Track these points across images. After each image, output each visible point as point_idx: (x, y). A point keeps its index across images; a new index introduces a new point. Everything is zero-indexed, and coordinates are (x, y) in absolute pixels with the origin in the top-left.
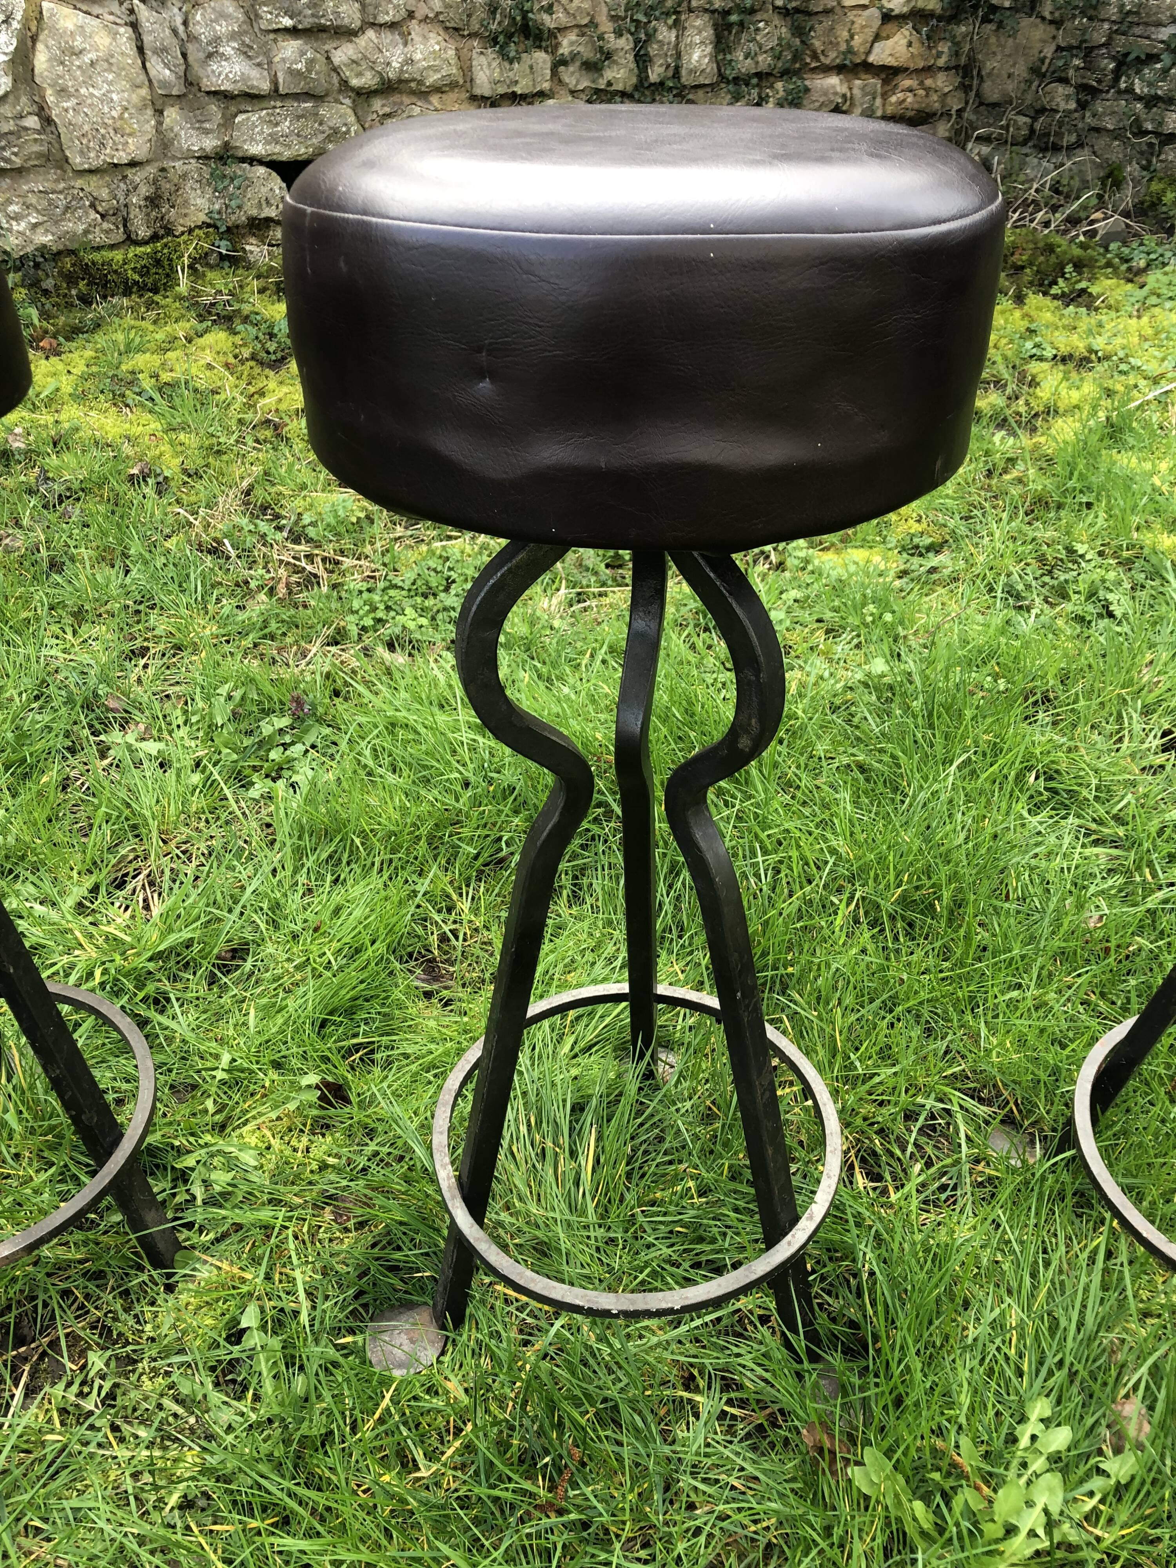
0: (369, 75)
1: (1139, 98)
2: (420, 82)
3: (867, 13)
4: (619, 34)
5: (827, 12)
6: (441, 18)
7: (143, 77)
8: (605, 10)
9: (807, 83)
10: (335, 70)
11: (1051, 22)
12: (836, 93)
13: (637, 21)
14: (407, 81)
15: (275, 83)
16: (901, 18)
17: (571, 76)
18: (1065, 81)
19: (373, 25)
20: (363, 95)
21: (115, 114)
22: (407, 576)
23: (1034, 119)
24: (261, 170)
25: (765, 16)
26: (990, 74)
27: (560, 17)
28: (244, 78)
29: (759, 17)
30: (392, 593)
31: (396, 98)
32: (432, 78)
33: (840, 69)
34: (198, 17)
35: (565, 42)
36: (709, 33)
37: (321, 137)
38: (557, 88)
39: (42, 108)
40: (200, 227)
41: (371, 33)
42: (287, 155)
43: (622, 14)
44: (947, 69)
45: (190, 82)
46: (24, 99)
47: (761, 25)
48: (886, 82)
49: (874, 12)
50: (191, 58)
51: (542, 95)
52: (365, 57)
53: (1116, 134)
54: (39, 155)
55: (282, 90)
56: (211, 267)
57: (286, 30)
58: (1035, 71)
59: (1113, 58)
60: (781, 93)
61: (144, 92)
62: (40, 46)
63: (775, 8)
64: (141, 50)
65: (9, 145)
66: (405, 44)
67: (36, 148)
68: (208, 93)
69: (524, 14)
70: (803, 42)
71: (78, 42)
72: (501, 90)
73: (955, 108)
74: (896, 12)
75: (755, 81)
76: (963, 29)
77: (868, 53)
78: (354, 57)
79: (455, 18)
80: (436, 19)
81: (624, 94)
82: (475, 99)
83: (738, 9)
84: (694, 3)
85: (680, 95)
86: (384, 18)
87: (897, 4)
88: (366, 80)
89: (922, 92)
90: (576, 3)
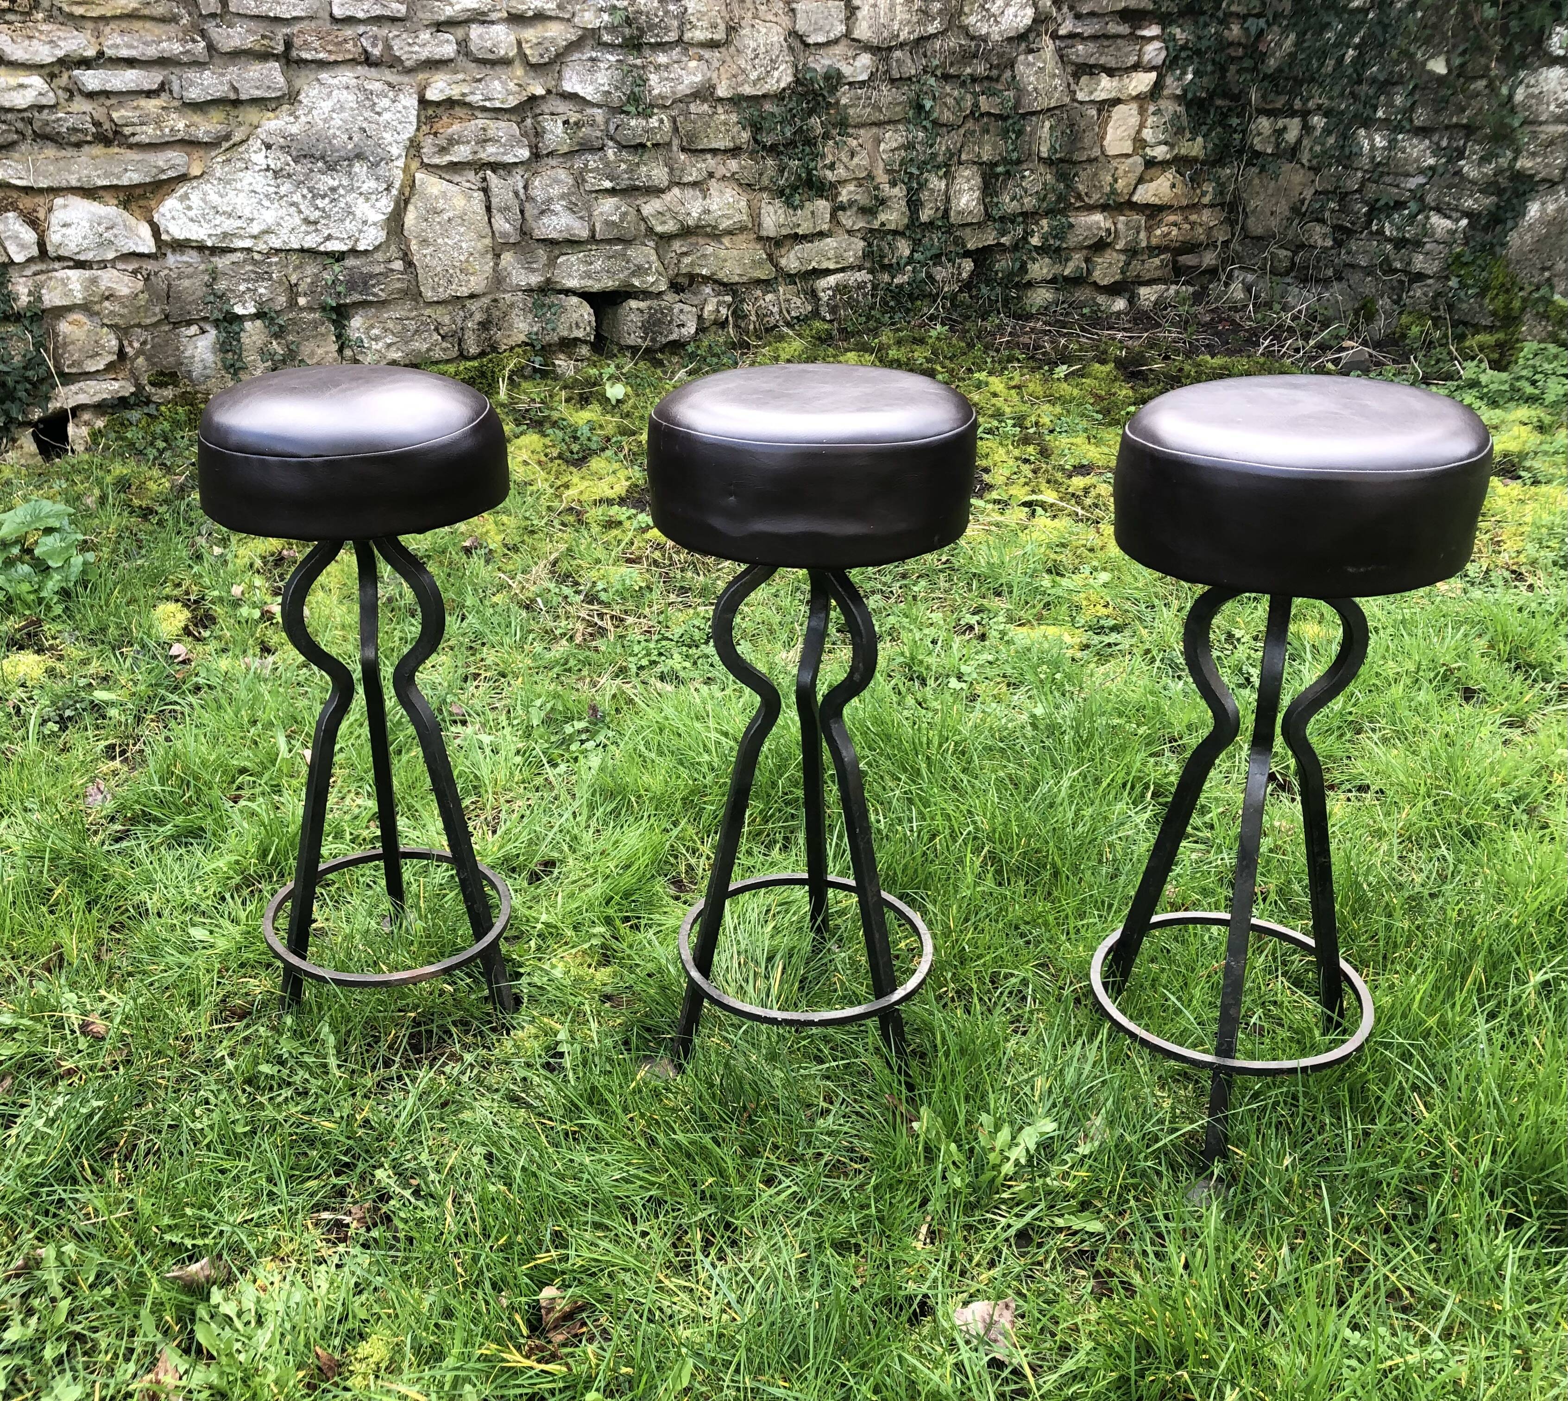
0: (671, 223)
1: (1389, 240)
2: (715, 227)
3: (1131, 160)
4: (893, 184)
5: (1090, 161)
6: (737, 177)
7: (488, 230)
8: (881, 165)
9: (1071, 220)
10: (643, 219)
11: (1310, 168)
12: (1100, 228)
13: (911, 174)
14: (703, 227)
15: (593, 231)
16: (1164, 165)
17: (847, 219)
18: (1322, 221)
19: (678, 184)
20: (665, 239)
21: (462, 258)
22: (677, 631)
23: (1295, 253)
24: (575, 300)
25: (1031, 166)
26: (1254, 211)
27: (841, 172)
28: (569, 228)
29: (1025, 167)
30: (664, 643)
31: (693, 240)
32: (725, 224)
33: (1104, 208)
34: (536, 183)
35: (844, 192)
36: (977, 181)
37: (626, 273)
38: (835, 229)
39: (406, 254)
40: (519, 346)
41: (676, 191)
42: (596, 286)
43: (897, 168)
44: (1212, 206)
45: (524, 232)
46: (393, 247)
47: (1027, 173)
48: (1150, 217)
49: (1138, 159)
50: (527, 215)
51: (821, 235)
52: (670, 209)
53: (1369, 271)
54: (400, 291)
55: (598, 237)
56: (525, 378)
57: (606, 190)
58: (1295, 210)
59: (1366, 203)
60: (1046, 229)
61: (488, 241)
62: (411, 207)
63: (1040, 159)
64: (488, 209)
65: (379, 283)
66: (705, 198)
67: (398, 285)
68: (538, 240)
69: (809, 173)
70: (1067, 186)
71: (441, 205)
72: (785, 232)
73: (1221, 239)
74: (1160, 158)
75: (1020, 219)
76: (1228, 171)
77: (1132, 194)
78: (661, 210)
79: (748, 176)
80: (732, 178)
81: (895, 233)
82: (760, 239)
83: (1005, 161)
84: (964, 157)
85: (949, 232)
86: (687, 179)
87: (1160, 152)
88: (670, 227)
89: (1188, 227)
90: (856, 160)
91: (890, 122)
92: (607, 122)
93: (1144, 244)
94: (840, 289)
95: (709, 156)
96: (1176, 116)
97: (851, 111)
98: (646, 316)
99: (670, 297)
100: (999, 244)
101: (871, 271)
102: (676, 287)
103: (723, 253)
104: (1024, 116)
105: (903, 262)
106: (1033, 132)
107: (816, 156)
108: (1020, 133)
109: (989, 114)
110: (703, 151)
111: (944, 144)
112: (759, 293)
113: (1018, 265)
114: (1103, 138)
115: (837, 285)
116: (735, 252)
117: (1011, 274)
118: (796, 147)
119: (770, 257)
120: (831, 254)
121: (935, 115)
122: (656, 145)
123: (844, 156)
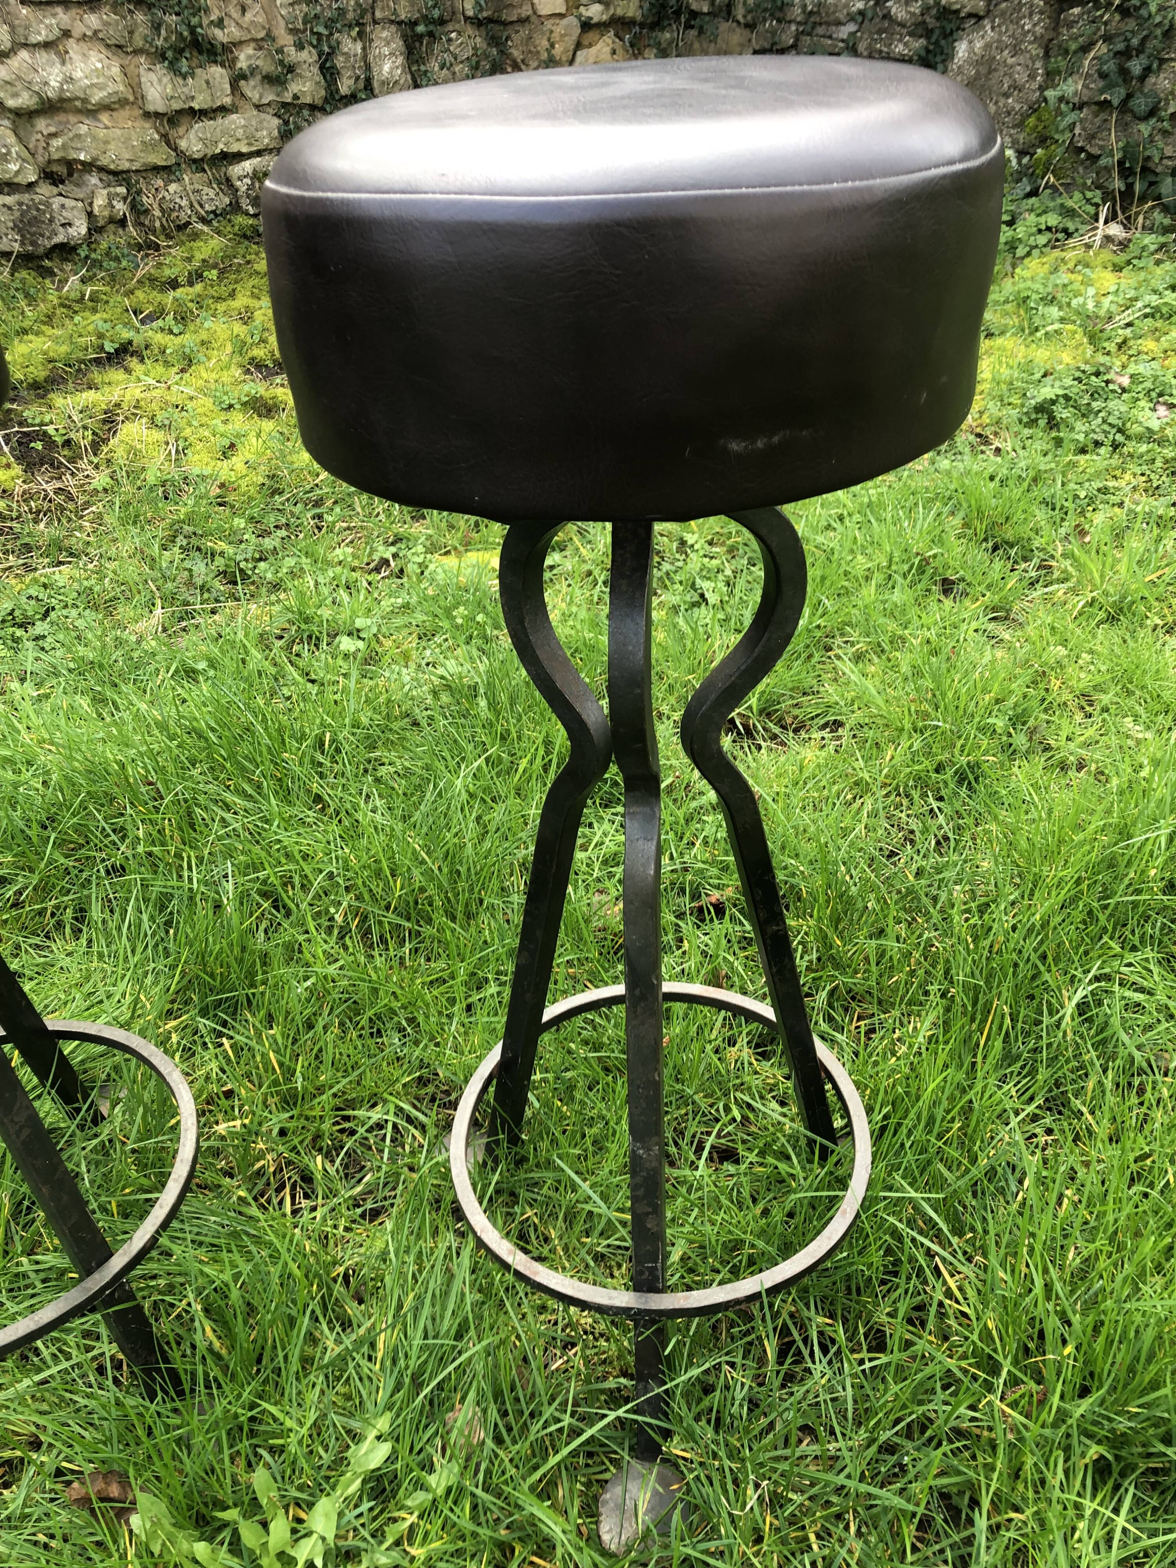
0: (26, 95)
2: (85, 101)
3: (565, 21)
4: (300, 46)
5: (522, 21)
6: (101, 35)
8: (282, 23)
11: (745, 26)
13: (318, 34)
14: (70, 100)
16: (602, 27)
17: (252, 90)
19: (25, 45)
20: (23, 116)
25: (457, 27)
27: (233, 32)
29: (450, 28)
31: (62, 117)
32: (97, 97)
35: (242, 57)
36: (398, 44)
38: (241, 103)
41: (24, 54)
43: (301, 27)
47: (453, 35)
49: (572, 21)
51: (223, 110)
52: (19, 78)
63: (467, 18)
66: (63, 63)
69: (192, 30)
70: (502, 52)
72: (177, 105)
74: (595, 20)
76: (667, 36)
77: (573, 62)
78: (7, 78)
79: (116, 34)
80: (95, 38)
81: (312, 106)
82: (147, 115)
83: (427, 19)
84: (378, 15)
86: (35, 39)
87: (596, 12)
88: (24, 100)
90: (249, 16)
94: (259, 177)
95: (59, 10)
98: (17, 214)
99: (45, 190)
102: (50, 176)
103: (102, 133)
107: (198, 10)
110: (49, 4)
112: (160, 183)
115: (255, 172)
116: (118, 132)
119: (165, 137)
120: (240, 133)
123: (235, 13)
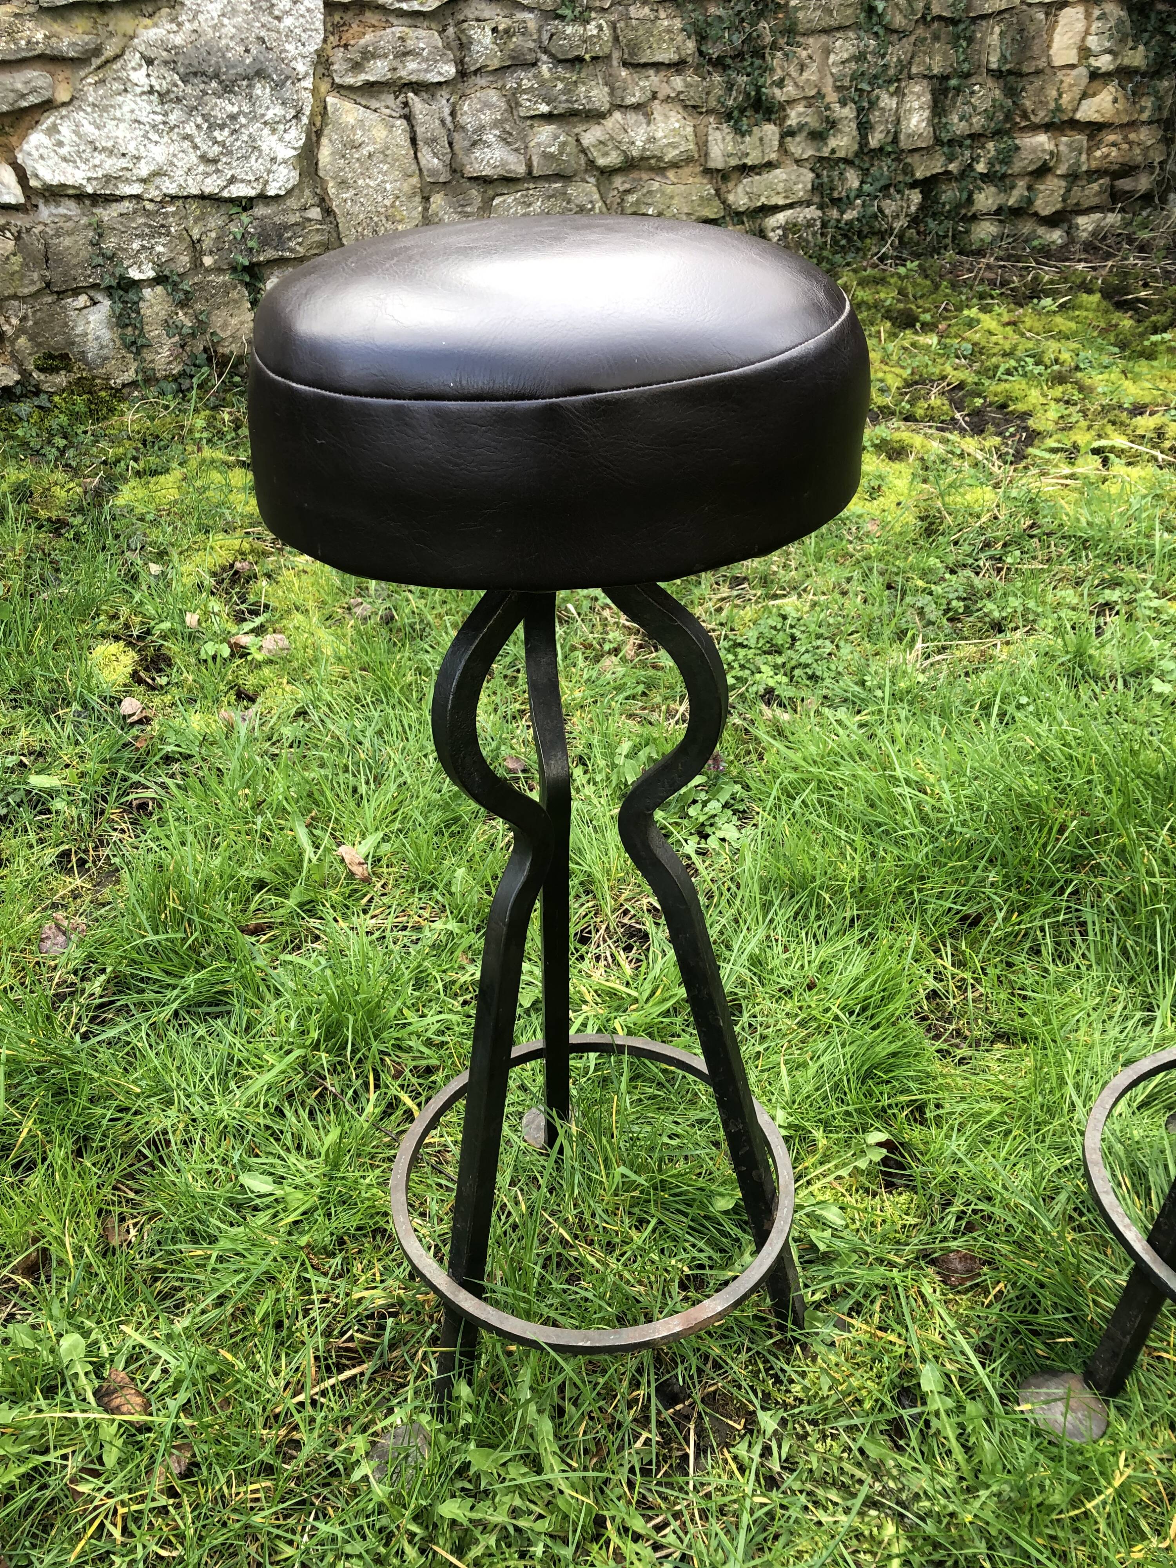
0: (614, 154)
2: (660, 159)
3: (1075, 72)
4: (843, 103)
5: (1038, 72)
6: (682, 97)
7: (414, 167)
8: (830, 81)
9: (1017, 141)
10: (584, 151)
12: (1044, 151)
13: (861, 91)
14: (648, 158)
15: (529, 166)
16: (1108, 76)
17: (799, 147)
19: (620, 107)
20: (606, 174)
21: (387, 202)
25: (980, 80)
27: (790, 90)
28: (504, 164)
29: (973, 81)
31: (635, 175)
32: (671, 155)
33: (1047, 127)
34: (466, 108)
35: (793, 114)
36: (927, 98)
38: (783, 159)
39: (323, 200)
41: (617, 115)
43: (847, 84)
44: (1150, 123)
45: (455, 170)
46: (307, 192)
47: (976, 88)
48: (1091, 137)
49: (1082, 71)
50: (456, 147)
51: (770, 165)
52: (612, 138)
54: (320, 244)
55: (536, 173)
57: (543, 116)
60: (993, 153)
61: (415, 180)
62: (324, 141)
63: (989, 71)
64: (413, 141)
65: (295, 236)
66: (648, 123)
67: (318, 238)
68: (470, 179)
69: (758, 89)
70: (1014, 103)
71: (359, 136)
72: (734, 162)
73: (1157, 160)
74: (1103, 70)
75: (968, 142)
76: (1166, 83)
77: (1075, 110)
78: (602, 139)
79: (694, 96)
80: (677, 100)
81: (846, 161)
82: (708, 172)
83: (955, 74)
84: (914, 70)
85: (898, 160)
86: (630, 100)
87: (1104, 62)
88: (612, 159)
89: (1125, 146)
90: (805, 75)
91: (841, 28)
92: (539, 31)
93: (1084, 168)
94: (790, 228)
95: (651, 72)
96: (1120, 21)
97: (801, 15)
100: (947, 173)
101: (821, 207)
103: (669, 189)
104: (974, 20)
105: (852, 195)
106: (983, 40)
107: (768, 69)
108: (970, 40)
109: (940, 18)
110: (645, 65)
111: (897, 52)
113: (965, 195)
114: (1049, 47)
115: (787, 223)
116: (683, 187)
117: (958, 206)
118: (743, 60)
119: (718, 192)
120: (780, 187)
121: (888, 18)
122: (594, 59)
123: (793, 70)
